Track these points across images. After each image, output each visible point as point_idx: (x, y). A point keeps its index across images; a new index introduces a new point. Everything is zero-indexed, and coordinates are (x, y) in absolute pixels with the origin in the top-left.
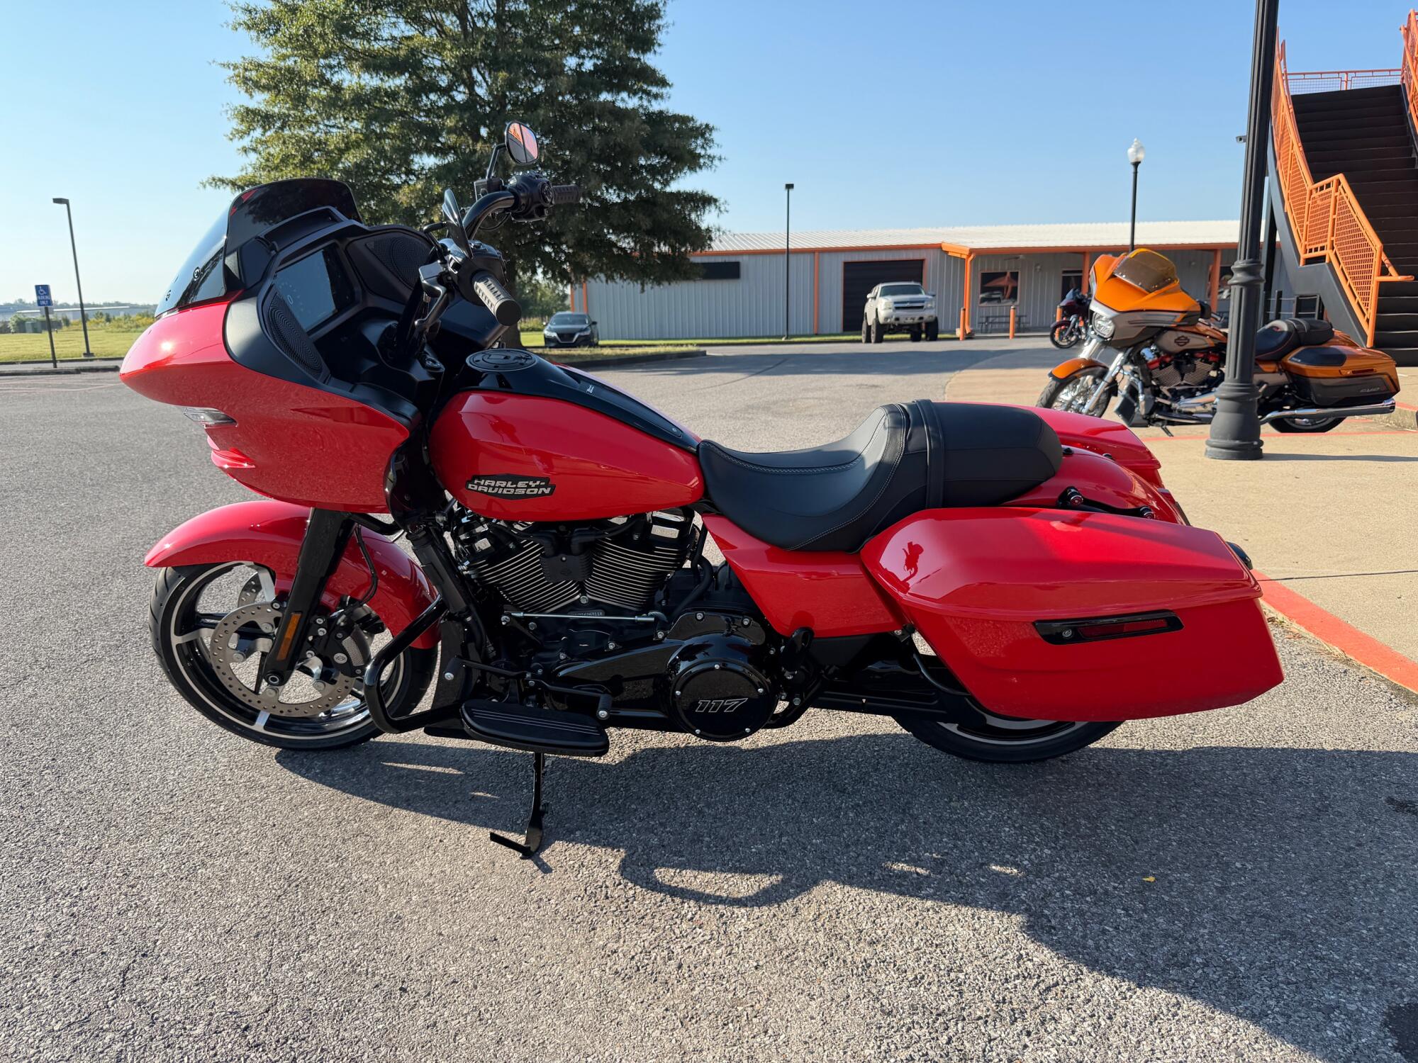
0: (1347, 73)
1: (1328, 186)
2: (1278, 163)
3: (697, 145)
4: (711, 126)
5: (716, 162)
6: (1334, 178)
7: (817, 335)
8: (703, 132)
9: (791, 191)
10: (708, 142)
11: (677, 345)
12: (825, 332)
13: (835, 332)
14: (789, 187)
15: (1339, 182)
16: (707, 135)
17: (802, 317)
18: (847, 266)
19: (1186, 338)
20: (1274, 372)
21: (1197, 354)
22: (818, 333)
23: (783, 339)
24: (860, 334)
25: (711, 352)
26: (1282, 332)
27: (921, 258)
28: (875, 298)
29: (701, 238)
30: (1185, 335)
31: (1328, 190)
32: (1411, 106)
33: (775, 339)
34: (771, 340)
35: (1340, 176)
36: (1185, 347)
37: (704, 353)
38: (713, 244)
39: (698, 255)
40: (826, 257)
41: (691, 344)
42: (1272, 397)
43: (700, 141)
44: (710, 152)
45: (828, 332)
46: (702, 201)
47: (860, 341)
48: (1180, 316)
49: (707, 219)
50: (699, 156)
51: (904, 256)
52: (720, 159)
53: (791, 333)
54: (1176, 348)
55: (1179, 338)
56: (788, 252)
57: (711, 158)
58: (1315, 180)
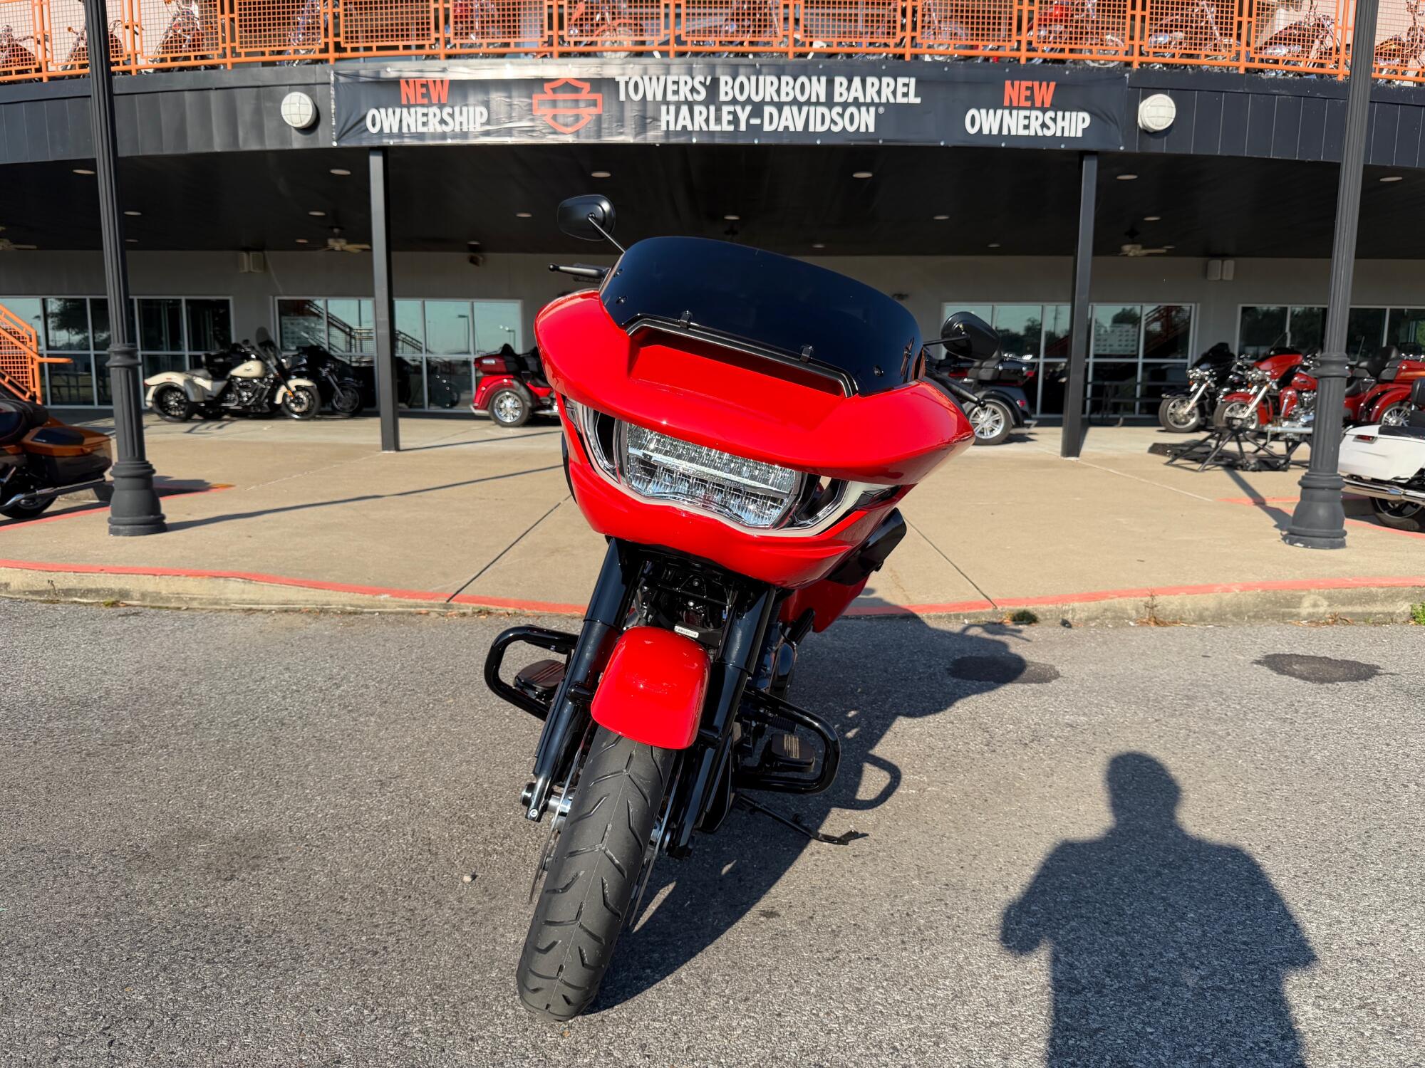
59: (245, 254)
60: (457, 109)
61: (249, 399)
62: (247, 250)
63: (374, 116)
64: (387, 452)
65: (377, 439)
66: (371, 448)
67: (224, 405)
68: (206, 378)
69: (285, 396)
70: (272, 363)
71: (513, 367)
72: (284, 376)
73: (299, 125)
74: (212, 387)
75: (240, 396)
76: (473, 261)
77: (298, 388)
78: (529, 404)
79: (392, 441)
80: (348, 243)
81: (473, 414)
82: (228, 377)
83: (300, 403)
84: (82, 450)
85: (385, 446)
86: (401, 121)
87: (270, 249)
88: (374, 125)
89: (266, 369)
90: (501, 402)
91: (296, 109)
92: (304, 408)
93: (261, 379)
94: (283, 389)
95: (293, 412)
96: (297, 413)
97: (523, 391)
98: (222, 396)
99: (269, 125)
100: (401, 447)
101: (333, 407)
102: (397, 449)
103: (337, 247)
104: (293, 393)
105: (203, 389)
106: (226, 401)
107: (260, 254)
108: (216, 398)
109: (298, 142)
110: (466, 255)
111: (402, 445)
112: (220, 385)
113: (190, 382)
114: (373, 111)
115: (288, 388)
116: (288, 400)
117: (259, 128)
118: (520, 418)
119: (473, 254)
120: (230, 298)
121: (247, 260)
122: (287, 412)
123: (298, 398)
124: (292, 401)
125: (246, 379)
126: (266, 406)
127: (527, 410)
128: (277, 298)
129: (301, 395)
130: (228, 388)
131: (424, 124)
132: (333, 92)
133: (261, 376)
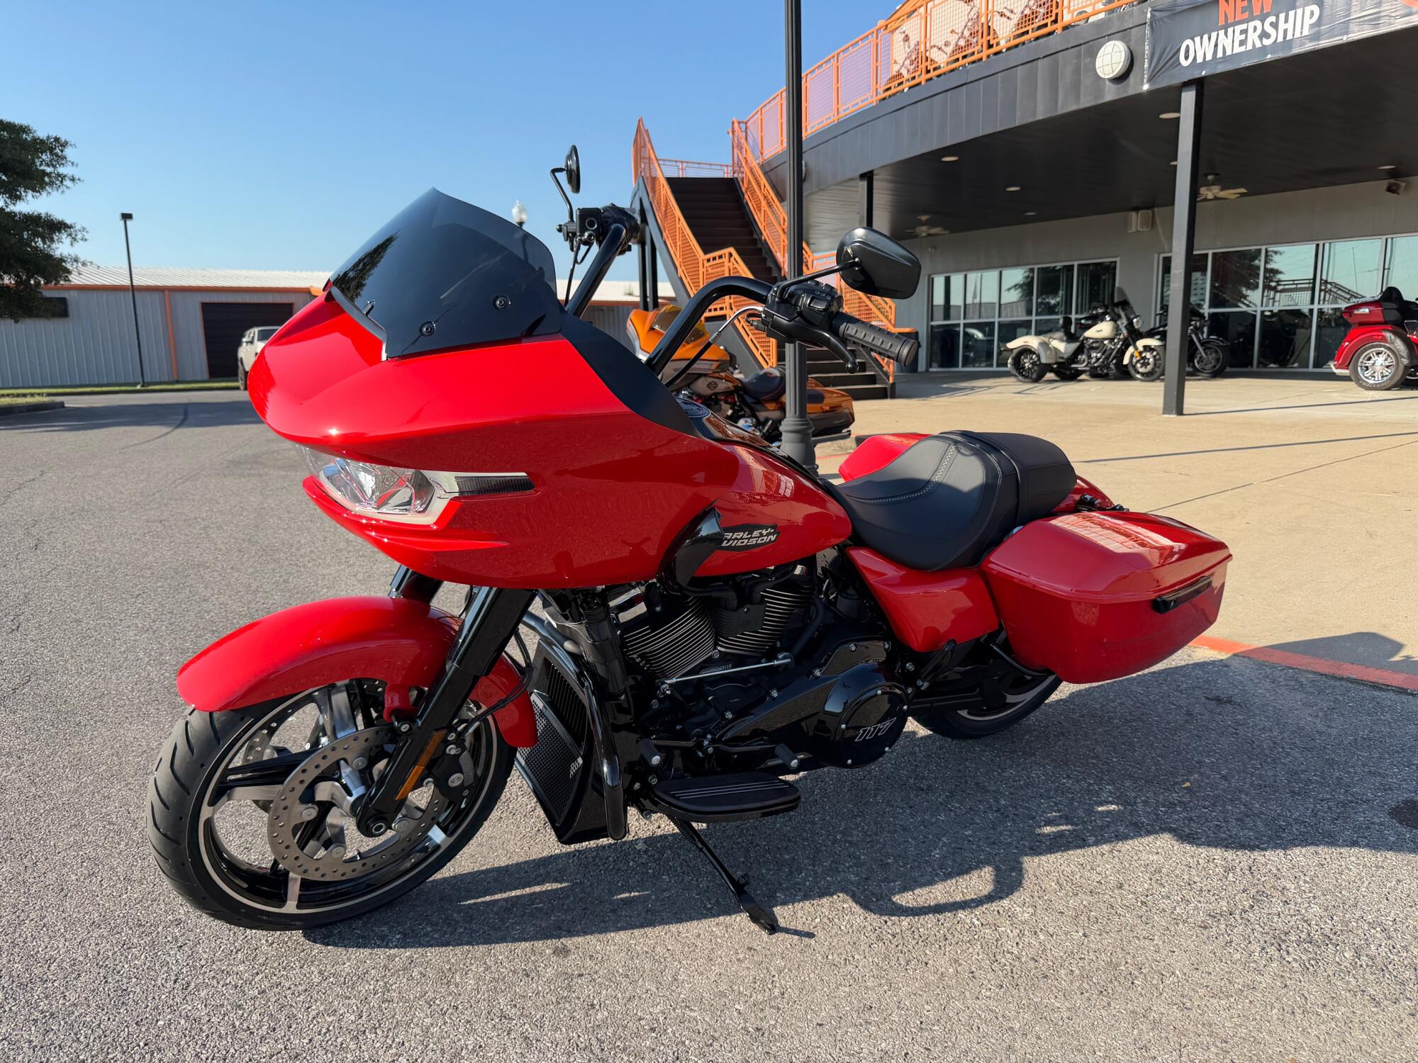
0: (682, 162)
1: (720, 257)
2: (664, 235)
3: (43, 162)
4: (63, 139)
5: (67, 183)
6: (726, 251)
7: (178, 382)
8: (54, 147)
9: (129, 222)
10: (60, 159)
11: (18, 395)
12: (188, 379)
13: (199, 378)
14: (126, 217)
15: (731, 255)
16: (57, 151)
17: (157, 361)
18: (206, 307)
19: (716, 383)
20: (774, 410)
21: (719, 397)
22: (177, 380)
23: (139, 387)
24: (237, 381)
25: (70, 402)
26: (776, 377)
27: (290, 302)
28: (252, 342)
29: (56, 268)
30: (715, 380)
31: (721, 260)
32: (746, 196)
33: (127, 386)
34: (123, 388)
35: (731, 250)
36: (715, 391)
37: (62, 405)
38: (71, 277)
39: (52, 289)
40: (179, 296)
41: (39, 394)
42: (773, 431)
43: (46, 157)
44: (61, 170)
45: (192, 379)
46: (53, 227)
47: (238, 388)
48: (715, 365)
49: (62, 247)
50: (44, 173)
51: (270, 299)
52: (73, 180)
53: (147, 379)
54: (708, 392)
55: (710, 383)
56: (133, 289)
57: (62, 177)
58: (706, 252)
59: (1134, 214)
60: (1282, 16)
61: (1098, 359)
62: (1136, 209)
63: (1188, 46)
64: (1167, 416)
65: (1159, 402)
66: (1151, 410)
67: (1073, 366)
68: (1062, 340)
69: (1132, 356)
70: (1123, 322)
71: (1394, 315)
72: (1135, 335)
73: (1111, 76)
74: (1066, 348)
75: (1090, 357)
76: (1390, 189)
77: (1147, 348)
78: (1406, 361)
79: (1176, 405)
80: (1222, 190)
81: (1334, 374)
82: (1081, 338)
83: (1145, 364)
84: (822, 408)
85: (1166, 410)
86: (1216, 45)
87: (1158, 206)
88: (1187, 58)
89: (1117, 329)
90: (1369, 359)
91: (1111, 58)
92: (1149, 368)
93: (1111, 340)
94: (1131, 349)
95: (1138, 373)
96: (1142, 374)
97: (1399, 345)
98: (1074, 358)
99: (1086, 81)
100: (1184, 412)
101: (1194, 367)
102: (1180, 412)
103: (1210, 196)
104: (1140, 353)
105: (1056, 350)
106: (1077, 362)
107: (1150, 212)
108: (1068, 359)
109: (1111, 94)
110: (1384, 184)
111: (1186, 409)
112: (1074, 346)
113: (1045, 345)
114: (1188, 42)
115: (1136, 348)
116: (1134, 361)
117: (1076, 86)
118: (1391, 379)
119: (1392, 181)
120: (1118, 259)
121: (1135, 220)
122: (1132, 372)
123: (1144, 358)
124: (1138, 361)
125: (1096, 341)
126: (1112, 366)
127: (1401, 368)
128: (1162, 256)
129: (1148, 355)
130: (1080, 350)
131: (1242, 43)
132: (1148, 32)
133: (1111, 336)
